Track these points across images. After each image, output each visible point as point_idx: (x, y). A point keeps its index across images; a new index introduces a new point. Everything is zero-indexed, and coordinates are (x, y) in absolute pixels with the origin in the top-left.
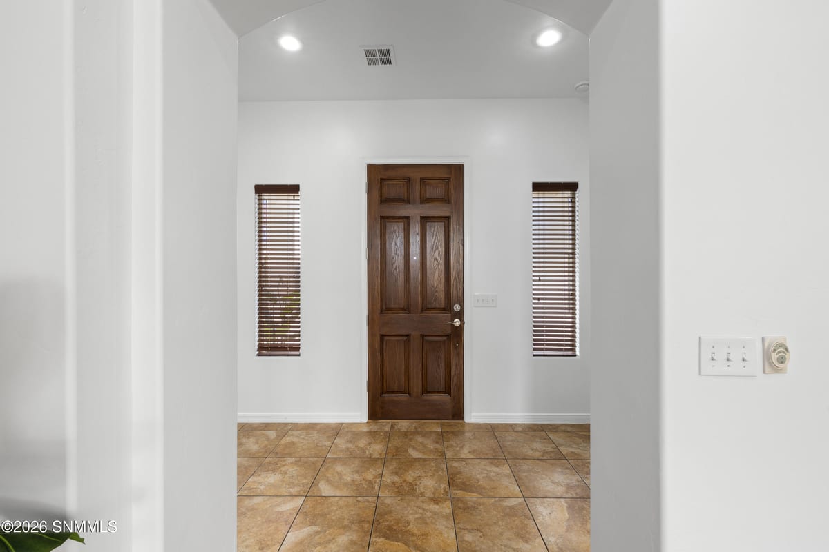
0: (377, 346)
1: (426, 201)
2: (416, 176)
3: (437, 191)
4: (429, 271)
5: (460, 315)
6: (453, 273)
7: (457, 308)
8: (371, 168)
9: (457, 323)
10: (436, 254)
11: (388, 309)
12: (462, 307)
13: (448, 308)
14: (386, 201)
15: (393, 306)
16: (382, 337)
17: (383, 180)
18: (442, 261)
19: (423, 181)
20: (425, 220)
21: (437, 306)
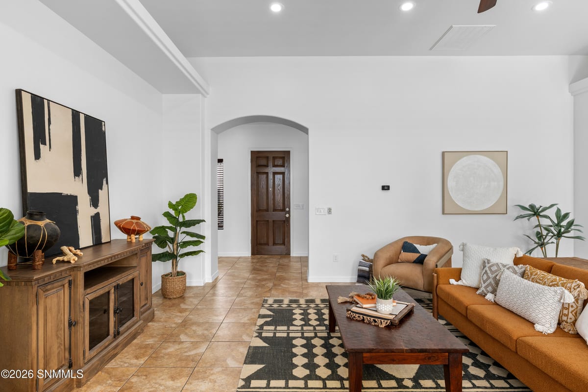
0: (255, 225)
1: (274, 166)
2: (271, 156)
3: (280, 162)
4: (276, 194)
5: (289, 212)
6: (286, 195)
7: (287, 209)
8: (252, 152)
9: (287, 215)
10: (279, 187)
11: (259, 210)
12: (290, 209)
13: (283, 210)
14: (259, 166)
15: (261, 209)
16: (257, 221)
17: (257, 157)
18: (281, 190)
19: (274, 158)
20: (275, 173)
21: (279, 209)
